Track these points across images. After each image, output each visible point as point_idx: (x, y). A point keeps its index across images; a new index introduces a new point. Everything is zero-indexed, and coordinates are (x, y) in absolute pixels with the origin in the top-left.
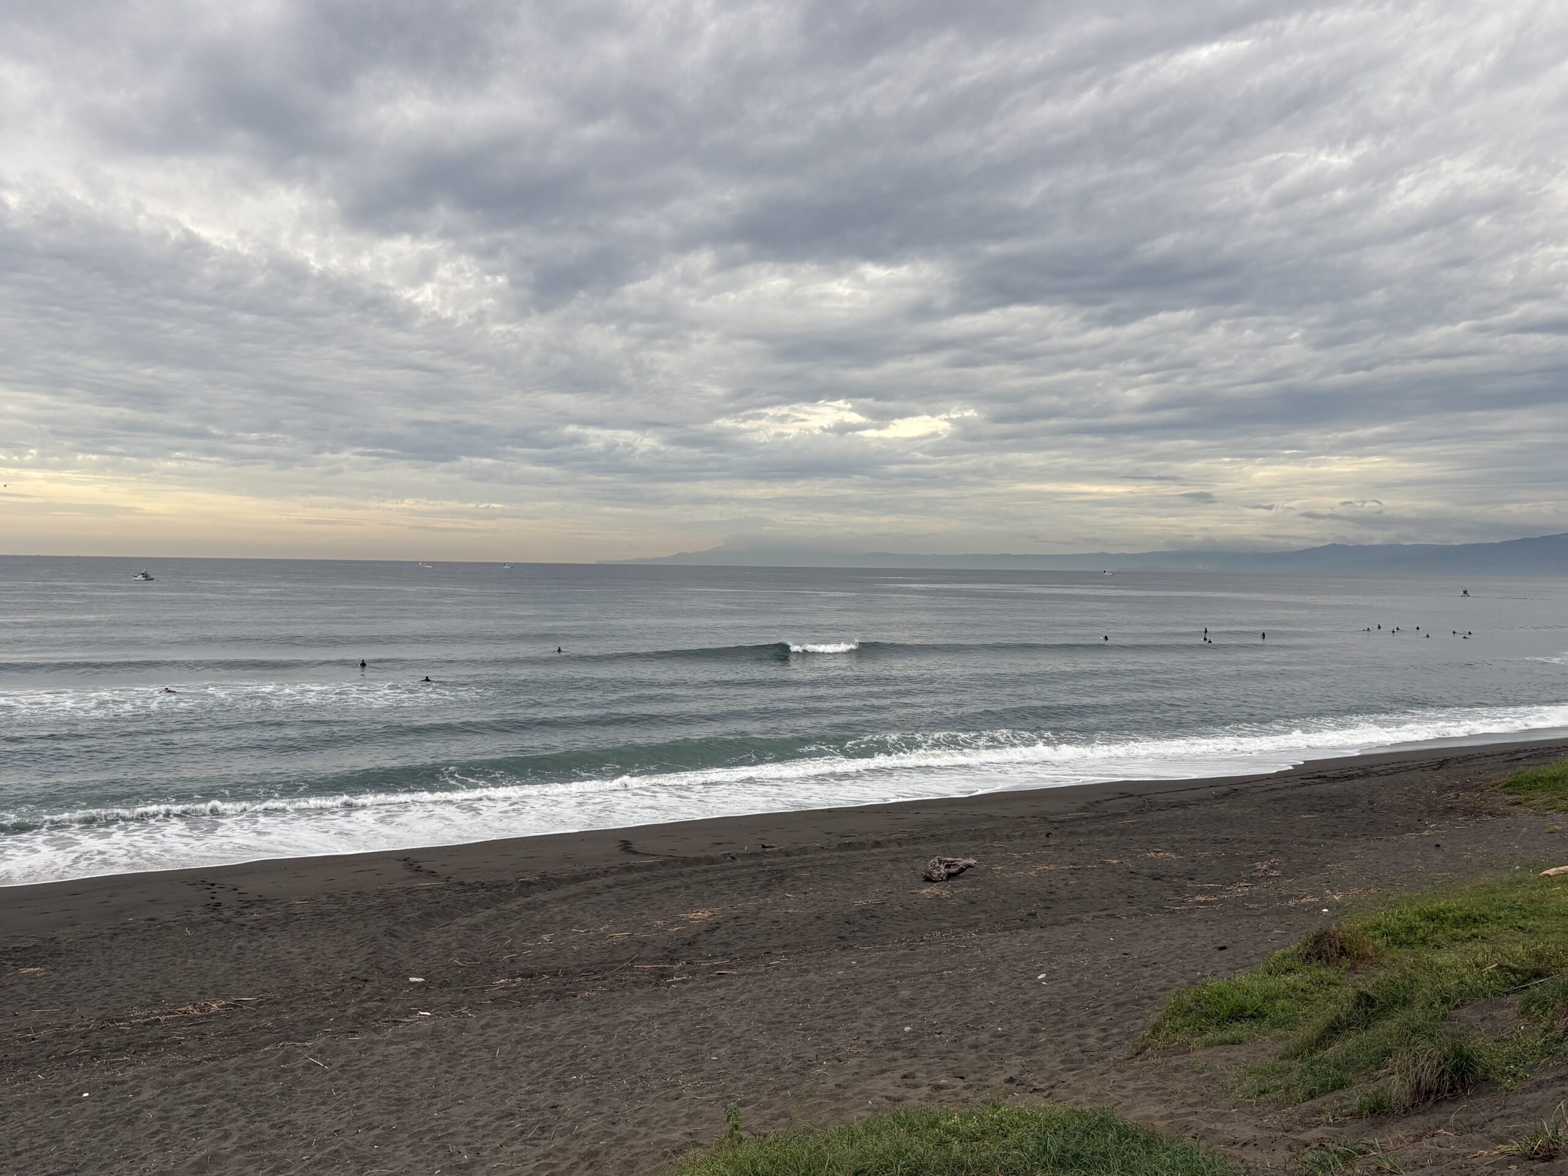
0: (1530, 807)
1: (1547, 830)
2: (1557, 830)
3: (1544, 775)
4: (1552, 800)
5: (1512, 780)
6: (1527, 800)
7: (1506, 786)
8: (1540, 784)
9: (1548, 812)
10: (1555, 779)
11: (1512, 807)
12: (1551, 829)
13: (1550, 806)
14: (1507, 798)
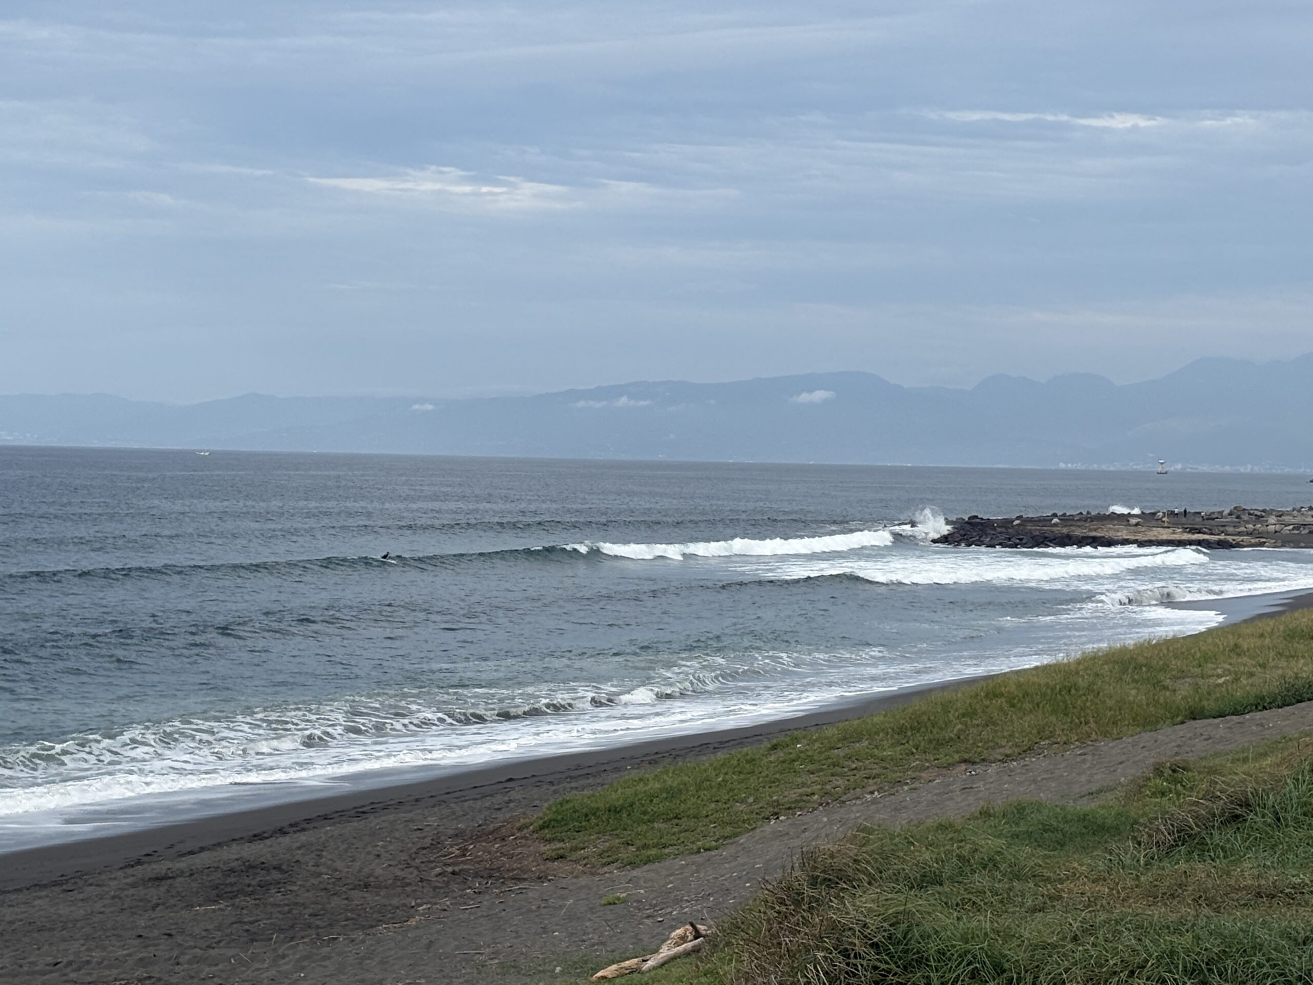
0: (577, 861)
1: (603, 902)
2: (618, 899)
3: (601, 805)
4: (610, 849)
5: (550, 816)
6: (575, 849)
7: (542, 828)
8: (593, 821)
9: (606, 869)
10: (615, 811)
11: (549, 864)
12: (610, 898)
13: (608, 858)
14: (544, 848)
